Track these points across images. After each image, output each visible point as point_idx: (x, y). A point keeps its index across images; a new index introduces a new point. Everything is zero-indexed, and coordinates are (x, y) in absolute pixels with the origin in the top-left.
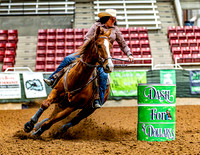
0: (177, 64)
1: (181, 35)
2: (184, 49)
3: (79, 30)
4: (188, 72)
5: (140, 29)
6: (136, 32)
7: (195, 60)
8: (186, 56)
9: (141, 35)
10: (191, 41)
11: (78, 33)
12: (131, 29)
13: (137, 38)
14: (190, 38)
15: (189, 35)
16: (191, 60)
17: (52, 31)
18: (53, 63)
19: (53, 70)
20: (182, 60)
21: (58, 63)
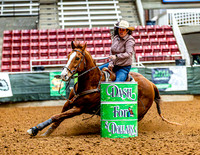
0: (139, 63)
1: (142, 34)
2: (146, 48)
3: (44, 31)
4: (150, 70)
5: (103, 29)
6: (99, 32)
7: (157, 59)
8: (148, 55)
9: (104, 35)
10: (152, 40)
11: (42, 34)
12: (95, 29)
13: (100, 38)
14: (151, 37)
15: (151, 34)
16: (153, 58)
17: (17, 32)
18: (19, 63)
19: (19, 70)
20: (144, 59)
21: (23, 63)
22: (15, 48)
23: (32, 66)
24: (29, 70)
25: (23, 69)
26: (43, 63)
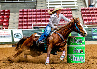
0: (85, 25)
1: (87, 11)
2: (89, 18)
3: (39, 10)
4: (91, 29)
6: (66, 10)
7: (94, 23)
8: (90, 21)
9: (69, 12)
10: (92, 14)
11: (38, 11)
13: (67, 13)
15: (91, 11)
16: (92, 23)
17: (26, 10)
18: (27, 25)
19: (27, 28)
20: (88, 23)
21: (29, 25)
22: (25, 18)
23: (33, 27)
24: (32, 28)
25: (29, 28)
26: (38, 25)
